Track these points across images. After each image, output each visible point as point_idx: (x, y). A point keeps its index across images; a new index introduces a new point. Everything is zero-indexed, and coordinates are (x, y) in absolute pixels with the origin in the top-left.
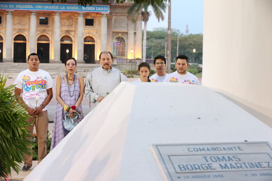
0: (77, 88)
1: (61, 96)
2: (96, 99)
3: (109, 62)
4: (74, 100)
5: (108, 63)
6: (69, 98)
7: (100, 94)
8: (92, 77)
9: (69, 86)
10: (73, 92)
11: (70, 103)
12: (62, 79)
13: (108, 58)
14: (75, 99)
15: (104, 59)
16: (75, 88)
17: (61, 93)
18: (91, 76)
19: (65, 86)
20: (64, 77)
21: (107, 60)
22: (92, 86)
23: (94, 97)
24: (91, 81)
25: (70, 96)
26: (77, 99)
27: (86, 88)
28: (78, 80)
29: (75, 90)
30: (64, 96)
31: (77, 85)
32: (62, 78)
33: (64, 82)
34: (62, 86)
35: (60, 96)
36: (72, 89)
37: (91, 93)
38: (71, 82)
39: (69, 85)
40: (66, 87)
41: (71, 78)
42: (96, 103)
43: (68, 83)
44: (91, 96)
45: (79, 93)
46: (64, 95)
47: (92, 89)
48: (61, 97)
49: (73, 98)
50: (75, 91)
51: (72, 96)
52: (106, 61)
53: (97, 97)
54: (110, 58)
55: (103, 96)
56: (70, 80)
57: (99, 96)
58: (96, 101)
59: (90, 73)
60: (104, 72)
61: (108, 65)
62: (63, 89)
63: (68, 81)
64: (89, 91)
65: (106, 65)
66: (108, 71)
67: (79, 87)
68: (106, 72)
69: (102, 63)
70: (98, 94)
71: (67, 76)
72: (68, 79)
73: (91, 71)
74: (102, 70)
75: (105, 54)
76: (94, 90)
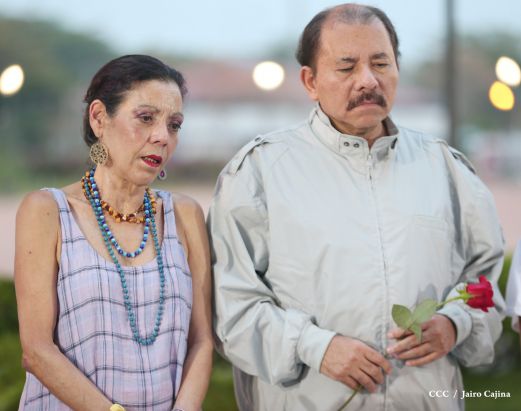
0: (179, 282)
1: (64, 342)
3: (384, 80)
4: (167, 371)
5: (379, 91)
6: (130, 354)
8: (260, 191)
9: (125, 268)
10: (154, 308)
11: (145, 393)
12: (64, 216)
13: (376, 56)
14: (175, 363)
15: (349, 60)
16: (168, 282)
17: (63, 321)
18: (253, 188)
19: (94, 263)
20: (72, 201)
21: (372, 66)
22: (266, 258)
23: (297, 339)
24: (257, 225)
25: (137, 339)
26: (181, 359)
27: (223, 279)
29: (169, 292)
30: (88, 344)
31: (174, 253)
32: (63, 205)
34: (65, 269)
35: (56, 340)
36: (146, 286)
38: (128, 236)
39: (118, 257)
40: (103, 272)
41: (128, 209)
42: (303, 383)
43: (109, 240)
44: (267, 335)
45: (189, 312)
46: (88, 331)
47: (267, 284)
48: (63, 351)
49: (159, 352)
50: (169, 303)
51: (149, 341)
52: (365, 77)
53: (316, 343)
54: (389, 50)
55: (356, 334)
56: (124, 218)
57: (334, 333)
58: (303, 369)
59: (240, 168)
60: (349, 158)
61: (381, 102)
62: (77, 288)
63: (105, 225)
64: (245, 299)
65: (365, 101)
66: (378, 150)
67: (186, 274)
68: (360, 156)
69: (334, 88)
70: (318, 322)
71: (95, 193)
72: (102, 217)
73: (252, 151)
74: (331, 143)
75: (358, 22)
76: (282, 292)
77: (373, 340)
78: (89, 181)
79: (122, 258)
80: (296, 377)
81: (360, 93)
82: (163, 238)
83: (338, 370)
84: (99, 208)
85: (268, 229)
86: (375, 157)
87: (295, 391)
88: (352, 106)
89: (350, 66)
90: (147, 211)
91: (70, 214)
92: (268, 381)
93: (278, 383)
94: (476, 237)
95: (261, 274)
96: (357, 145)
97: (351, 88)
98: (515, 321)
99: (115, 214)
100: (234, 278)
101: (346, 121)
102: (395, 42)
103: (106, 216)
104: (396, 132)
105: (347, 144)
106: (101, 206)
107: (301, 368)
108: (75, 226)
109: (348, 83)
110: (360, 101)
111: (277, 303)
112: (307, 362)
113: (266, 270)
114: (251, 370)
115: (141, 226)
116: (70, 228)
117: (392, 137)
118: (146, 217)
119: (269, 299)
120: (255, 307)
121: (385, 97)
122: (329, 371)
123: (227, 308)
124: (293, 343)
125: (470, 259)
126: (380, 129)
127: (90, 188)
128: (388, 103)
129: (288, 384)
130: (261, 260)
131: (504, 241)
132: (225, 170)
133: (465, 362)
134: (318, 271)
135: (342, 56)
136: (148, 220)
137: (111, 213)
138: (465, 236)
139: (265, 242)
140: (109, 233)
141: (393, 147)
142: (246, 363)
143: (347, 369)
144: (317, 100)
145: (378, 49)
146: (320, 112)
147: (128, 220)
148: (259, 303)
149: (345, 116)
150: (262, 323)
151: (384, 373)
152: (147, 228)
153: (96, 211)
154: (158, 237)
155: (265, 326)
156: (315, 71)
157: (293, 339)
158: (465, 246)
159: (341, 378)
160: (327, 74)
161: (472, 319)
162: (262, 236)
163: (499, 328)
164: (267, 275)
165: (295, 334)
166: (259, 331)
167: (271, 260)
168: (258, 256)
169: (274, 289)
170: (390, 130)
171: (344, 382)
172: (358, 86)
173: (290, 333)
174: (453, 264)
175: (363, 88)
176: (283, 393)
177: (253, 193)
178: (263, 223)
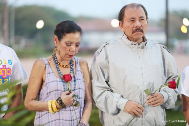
2: (122, 108)
3: (143, 25)
5: (141, 28)
7: (129, 95)
8: (107, 58)
11: (71, 117)
12: (47, 66)
13: (141, 17)
14: (80, 108)
15: (133, 18)
20: (49, 61)
21: (139, 20)
22: (108, 77)
24: (106, 68)
28: (78, 65)
32: (47, 63)
33: (51, 71)
40: (58, 82)
44: (108, 100)
45: (84, 93)
47: (109, 85)
52: (137, 23)
54: (145, 16)
55: (134, 100)
56: (64, 67)
57: (128, 100)
58: (119, 110)
59: (101, 51)
60: (132, 48)
61: (142, 31)
63: (59, 69)
64: (102, 90)
65: (137, 31)
66: (141, 46)
67: (83, 81)
68: (136, 48)
69: (128, 27)
70: (123, 96)
71: (56, 59)
72: (58, 67)
73: (104, 46)
74: (128, 44)
75: (135, 8)
76: (113, 87)
77: (139, 102)
78: (54, 56)
80: (117, 113)
81: (136, 28)
82: (76, 71)
83: (129, 110)
84: (57, 64)
85: (109, 69)
86: (140, 48)
87: (116, 116)
88: (133, 32)
90: (71, 64)
91: (49, 65)
92: (109, 114)
93: (111, 114)
94: (170, 71)
95: (107, 82)
96: (135, 45)
97: (133, 27)
98: (181, 96)
99: (62, 66)
101: (132, 37)
102: (146, 14)
103: (59, 66)
104: (147, 41)
105: (132, 44)
106: (57, 63)
107: (118, 110)
108: (50, 69)
109: (133, 25)
110: (136, 31)
111: (112, 91)
112: (120, 109)
113: (109, 81)
114: (104, 110)
115: (70, 68)
116: (48, 69)
117: (145, 42)
118: (71, 66)
119: (109, 90)
120: (105, 92)
121: (143, 30)
122: (126, 110)
124: (116, 103)
125: (168, 78)
126: (142, 39)
127: (54, 58)
128: (144, 31)
129: (114, 114)
130: (107, 78)
131: (178, 72)
132: (97, 52)
133: (167, 108)
134: (124, 81)
135: (130, 17)
136: (72, 67)
137: (61, 66)
138: (166, 71)
139: (108, 73)
140: (60, 71)
141: (146, 45)
142: (102, 108)
143: (131, 110)
144: (124, 31)
145: (141, 15)
146: (124, 35)
147: (65, 67)
148: (106, 91)
149: (132, 35)
150: (107, 97)
151: (143, 111)
152: (72, 69)
153: (56, 65)
154: (74, 72)
155: (108, 98)
156: (123, 23)
157: (116, 101)
158: (166, 74)
161: (168, 95)
162: (107, 71)
163: (177, 98)
164: (109, 83)
165: (117, 100)
166: (106, 99)
167: (110, 78)
168: (106, 77)
169: (111, 87)
170: (145, 40)
171: (131, 114)
172: (135, 26)
173: (115, 100)
174: (163, 79)
175: (137, 27)
176: (113, 117)
177: (105, 58)
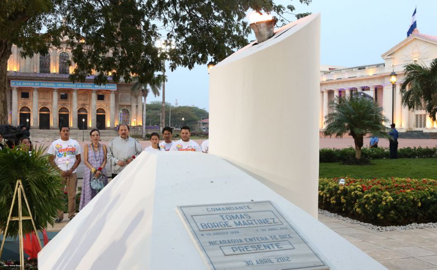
0: (102, 154)
3: (126, 133)
6: (95, 162)
10: (98, 157)
13: (125, 129)
17: (89, 158)
18: (112, 144)
22: (113, 152)
23: (115, 161)
26: (102, 162)
27: (108, 154)
28: (102, 147)
29: (100, 155)
30: (91, 161)
31: (102, 151)
32: (89, 146)
33: (90, 149)
34: (89, 153)
35: (88, 160)
36: (98, 155)
37: (112, 157)
38: (97, 149)
40: (92, 153)
41: (96, 146)
43: (94, 150)
48: (88, 162)
49: (99, 162)
50: (100, 157)
52: (123, 132)
53: (117, 161)
57: (119, 160)
62: (90, 155)
64: (110, 156)
68: (124, 140)
76: (114, 155)
79: (95, 152)
89: (122, 130)
100: (109, 154)
111: (114, 157)
112: (116, 163)
123: (108, 157)
149: (122, 136)
159: (120, 165)
160: (120, 131)
166: (111, 160)
178: (112, 148)
